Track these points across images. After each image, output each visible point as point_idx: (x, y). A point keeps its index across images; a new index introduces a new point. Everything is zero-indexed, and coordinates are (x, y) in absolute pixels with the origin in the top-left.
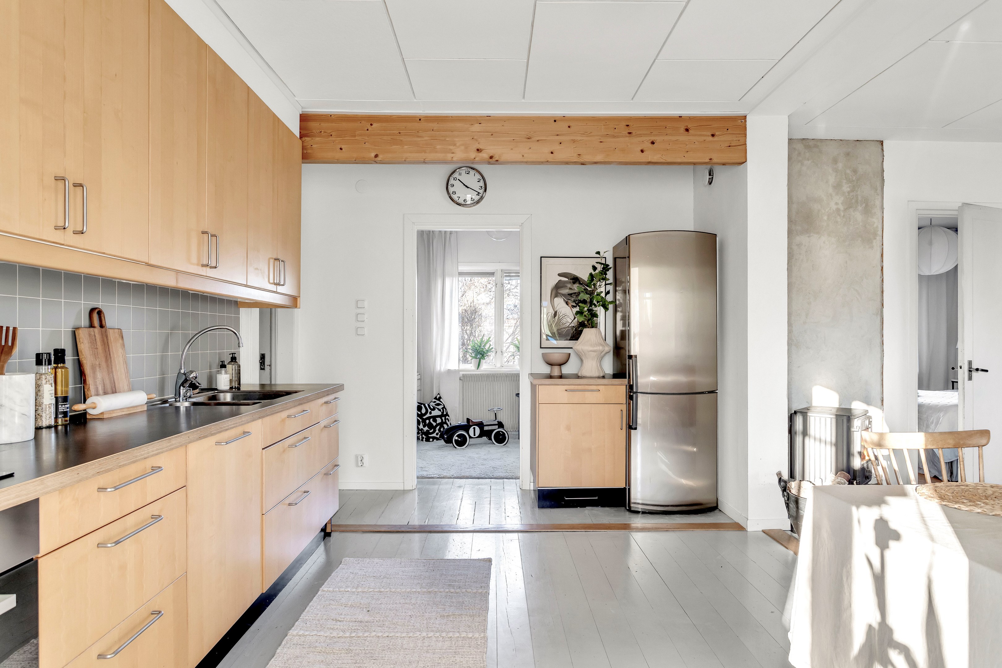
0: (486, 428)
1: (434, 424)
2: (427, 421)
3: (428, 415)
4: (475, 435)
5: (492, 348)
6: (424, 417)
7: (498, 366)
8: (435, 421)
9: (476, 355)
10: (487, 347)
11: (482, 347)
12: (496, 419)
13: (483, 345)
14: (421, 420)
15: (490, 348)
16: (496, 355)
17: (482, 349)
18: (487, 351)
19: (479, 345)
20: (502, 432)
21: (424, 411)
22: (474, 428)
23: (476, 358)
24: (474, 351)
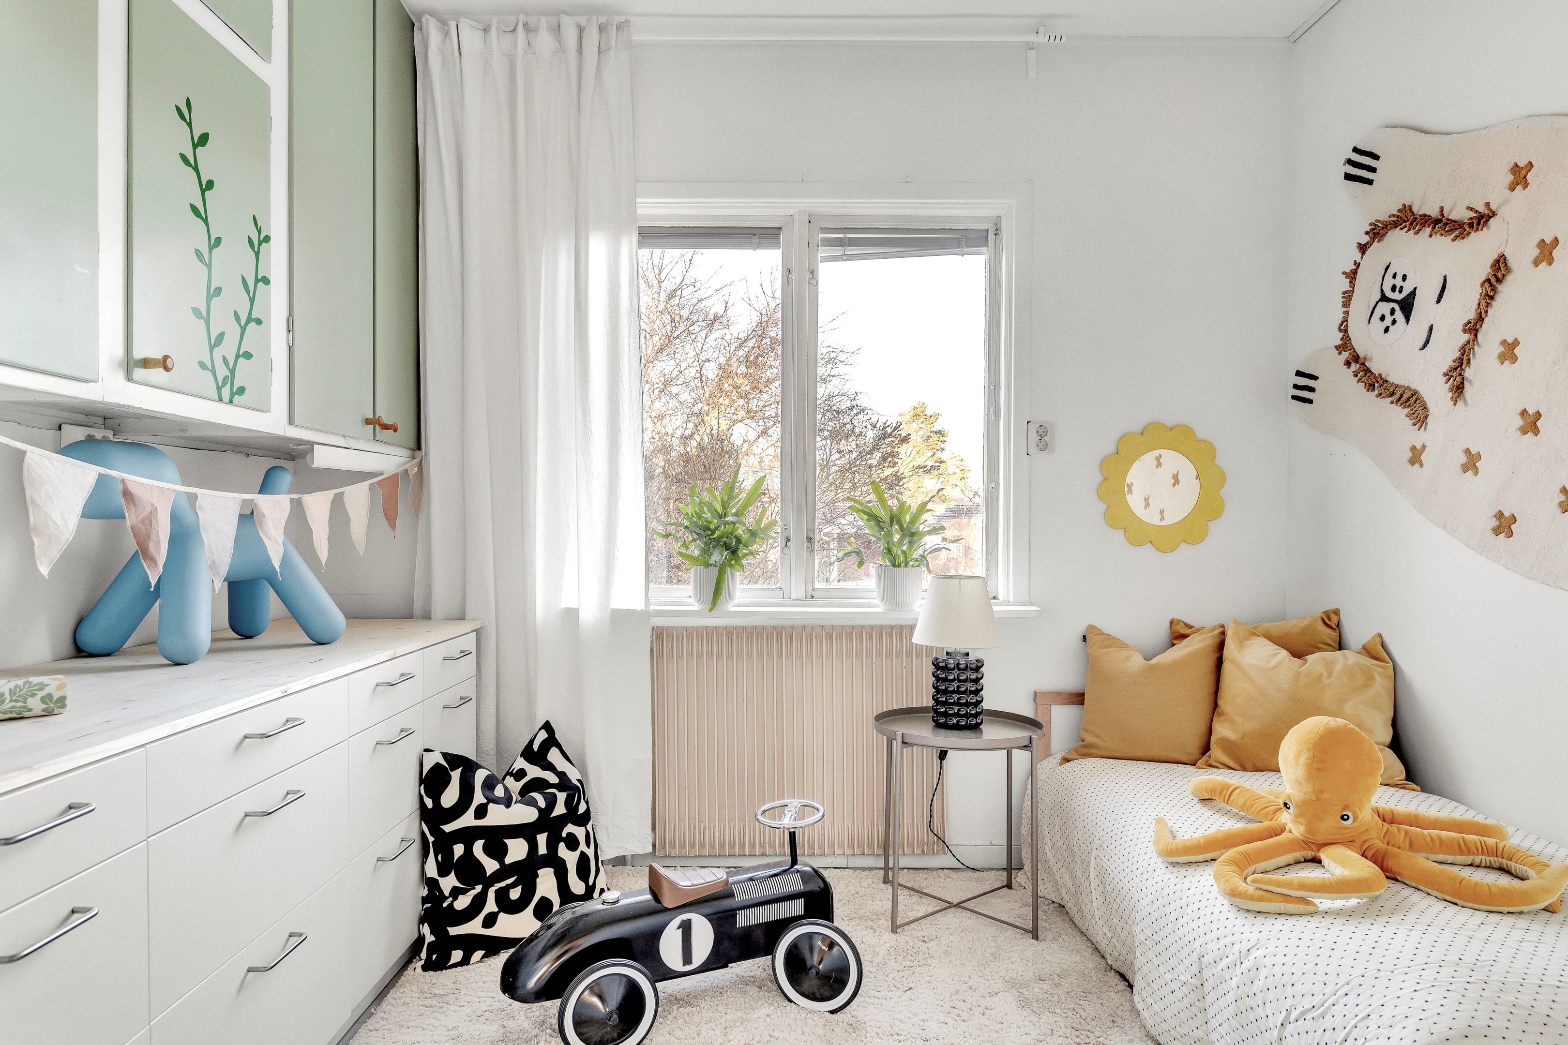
0: (744, 919)
1: (491, 866)
2: (459, 850)
3: (467, 820)
4: (687, 959)
5: (774, 523)
6: (448, 828)
7: (793, 596)
8: (497, 850)
9: (706, 551)
10: (749, 519)
11: (730, 518)
12: (794, 861)
13: (734, 511)
14: (431, 839)
15: (764, 522)
16: (786, 550)
17: (729, 528)
18: (753, 534)
19: (719, 509)
20: (825, 937)
21: (450, 797)
22: (686, 927)
23: (707, 565)
24: (698, 534)
